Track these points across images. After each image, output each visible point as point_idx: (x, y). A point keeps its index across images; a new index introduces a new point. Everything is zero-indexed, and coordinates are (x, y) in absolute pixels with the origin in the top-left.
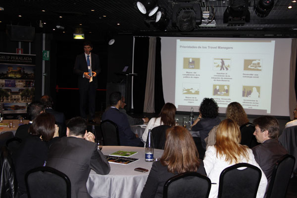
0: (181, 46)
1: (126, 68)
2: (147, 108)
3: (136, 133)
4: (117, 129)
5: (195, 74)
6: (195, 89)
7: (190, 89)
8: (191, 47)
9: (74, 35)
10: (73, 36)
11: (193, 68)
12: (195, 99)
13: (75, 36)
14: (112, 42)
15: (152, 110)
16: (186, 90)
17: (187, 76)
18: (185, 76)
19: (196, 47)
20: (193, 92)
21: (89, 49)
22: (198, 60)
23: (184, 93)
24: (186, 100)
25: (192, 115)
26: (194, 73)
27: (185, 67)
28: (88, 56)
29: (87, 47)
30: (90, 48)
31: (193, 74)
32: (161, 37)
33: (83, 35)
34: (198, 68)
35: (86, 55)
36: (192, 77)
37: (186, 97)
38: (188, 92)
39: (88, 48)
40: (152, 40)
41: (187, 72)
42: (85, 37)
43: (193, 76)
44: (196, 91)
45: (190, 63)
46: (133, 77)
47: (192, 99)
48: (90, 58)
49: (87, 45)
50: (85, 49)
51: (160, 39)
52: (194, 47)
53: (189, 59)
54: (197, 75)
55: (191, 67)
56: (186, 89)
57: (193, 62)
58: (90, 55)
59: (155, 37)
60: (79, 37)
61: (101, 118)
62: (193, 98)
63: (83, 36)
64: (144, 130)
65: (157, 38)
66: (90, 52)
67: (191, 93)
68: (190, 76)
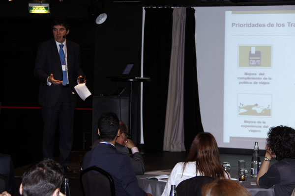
0: (233, 24)
1: (130, 67)
2: (171, 144)
3: (149, 191)
4: (112, 184)
5: (262, 77)
6: (263, 105)
7: (252, 106)
8: (254, 26)
9: (30, 5)
10: (28, 9)
11: (257, 65)
12: (262, 125)
13: (32, 8)
14: (102, 19)
15: (180, 146)
16: (245, 108)
17: (245, 80)
18: (242, 81)
19: (264, 25)
20: (259, 110)
21: (63, 33)
22: (268, 49)
23: (241, 114)
24: (246, 126)
25: (256, 155)
26: (261, 74)
27: (241, 64)
28: (61, 46)
29: (58, 27)
30: (65, 31)
31: (258, 76)
32: (195, 8)
33: (47, 5)
34: (268, 64)
35: (58, 44)
36: (255, 83)
37: (245, 122)
38: (250, 110)
39: (60, 30)
40: (178, 13)
41: (246, 74)
42: (51, 9)
43: (258, 81)
44: (265, 110)
45: (251, 55)
46: (142, 83)
47: (257, 124)
48: (65, 49)
49: (60, 24)
50: (55, 32)
51: (194, 11)
52: (259, 25)
53: (250, 47)
54: (265, 79)
55: (254, 63)
56: (246, 104)
57: (258, 54)
58: (64, 43)
59: (184, 8)
60: (39, 9)
61: (81, 163)
62: (259, 122)
63: (46, 8)
64: (163, 185)
65: (187, 10)
66: (64, 37)
67: (254, 113)
68: (253, 81)
